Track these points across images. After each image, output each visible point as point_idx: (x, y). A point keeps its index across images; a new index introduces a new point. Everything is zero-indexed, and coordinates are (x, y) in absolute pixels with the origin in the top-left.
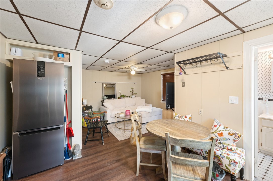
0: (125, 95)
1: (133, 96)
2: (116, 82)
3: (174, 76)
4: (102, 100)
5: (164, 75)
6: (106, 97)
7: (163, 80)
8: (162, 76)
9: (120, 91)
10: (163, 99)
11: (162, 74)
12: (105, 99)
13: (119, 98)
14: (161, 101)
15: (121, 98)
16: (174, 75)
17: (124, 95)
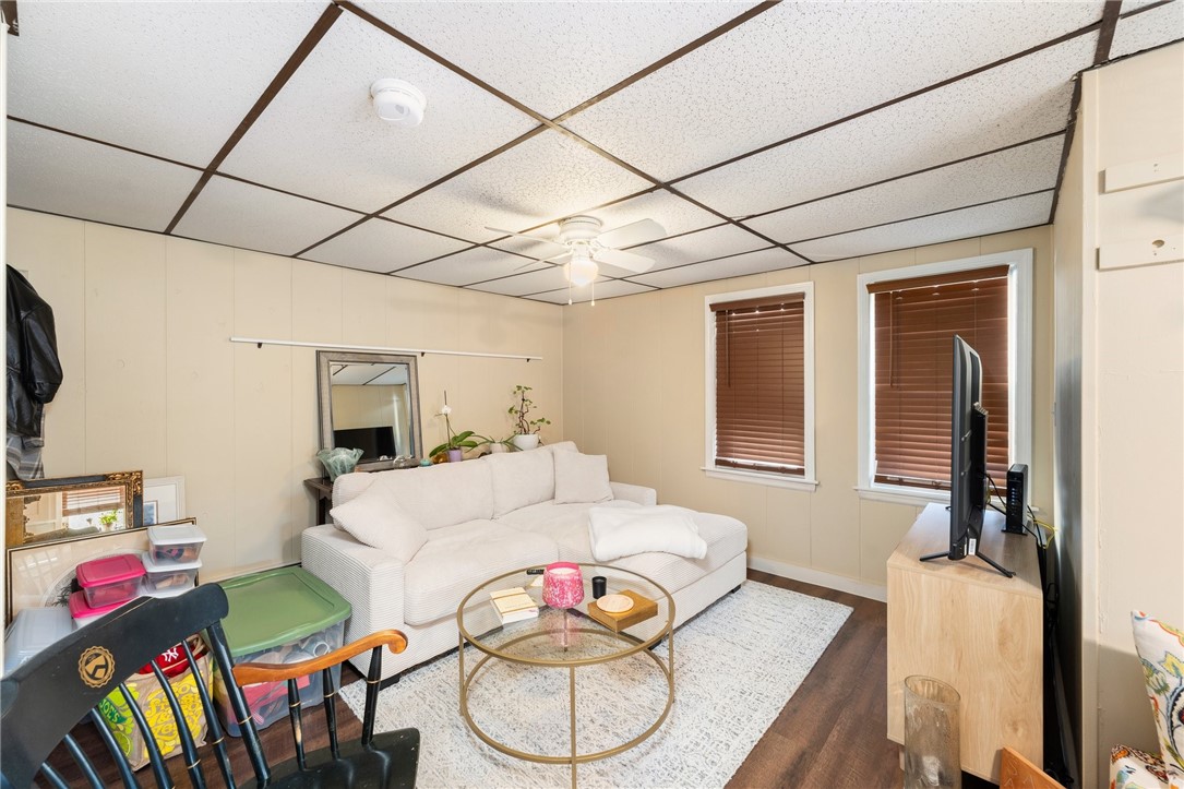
0: (482, 431)
1: (522, 440)
2: (416, 350)
3: (802, 319)
4: (312, 473)
5: (730, 312)
6: (346, 455)
7: (718, 338)
8: (710, 319)
9: (446, 409)
10: (720, 452)
11: (713, 307)
12: (344, 472)
13: (441, 455)
14: (710, 464)
15: (454, 454)
16: (802, 312)
17: (470, 434)
